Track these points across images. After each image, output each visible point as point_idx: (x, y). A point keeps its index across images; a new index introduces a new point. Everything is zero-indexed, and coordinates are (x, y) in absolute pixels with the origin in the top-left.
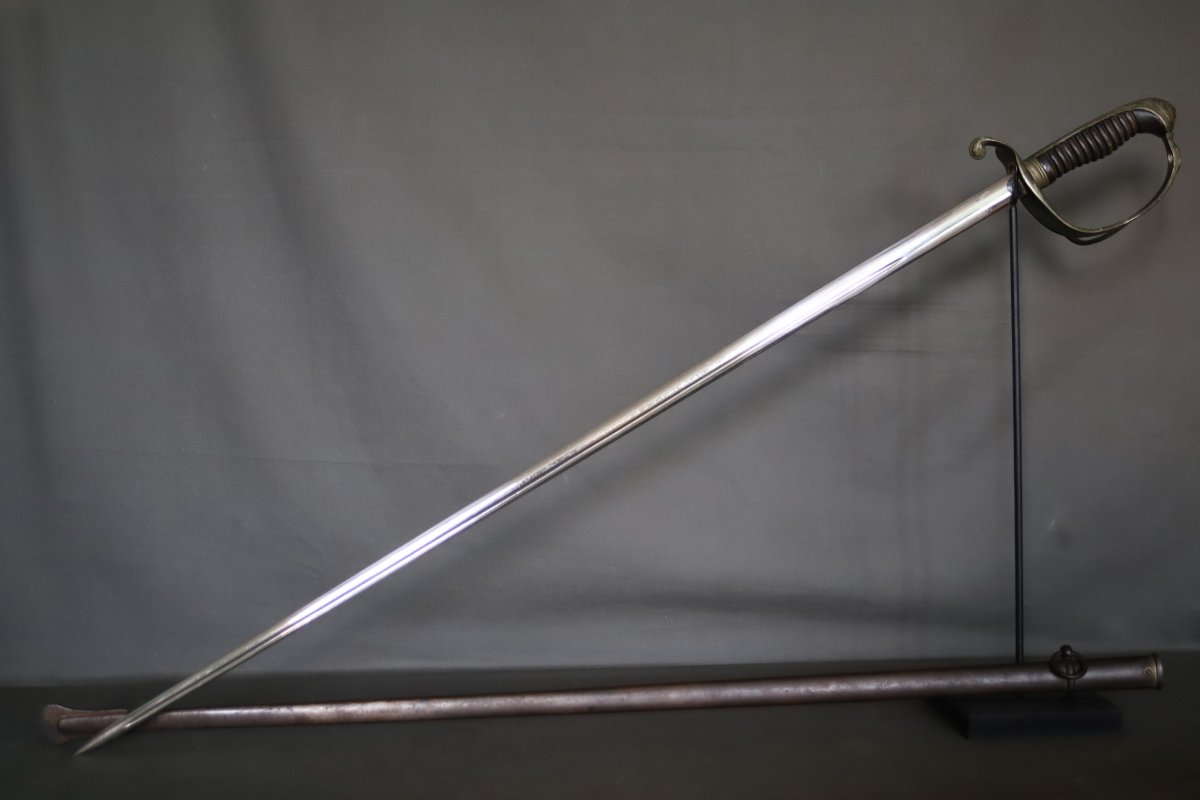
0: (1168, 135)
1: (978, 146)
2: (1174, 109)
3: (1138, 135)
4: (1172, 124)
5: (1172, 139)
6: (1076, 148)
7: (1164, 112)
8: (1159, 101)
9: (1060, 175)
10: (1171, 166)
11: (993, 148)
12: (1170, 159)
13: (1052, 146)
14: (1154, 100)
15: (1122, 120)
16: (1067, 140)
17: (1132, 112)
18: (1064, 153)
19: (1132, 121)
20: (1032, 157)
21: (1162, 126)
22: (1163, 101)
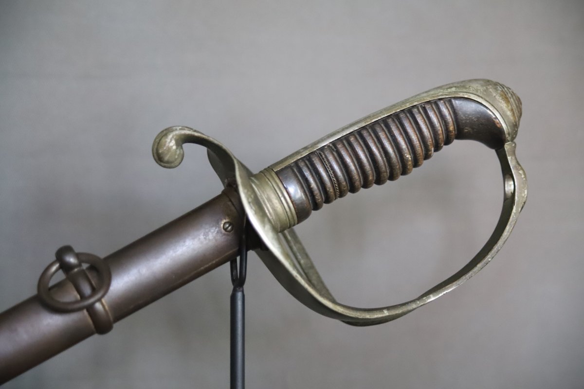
0: (507, 147)
1: (171, 143)
2: (519, 101)
3: (456, 142)
4: (515, 126)
5: (514, 153)
6: (348, 160)
7: (503, 105)
8: (496, 84)
9: (316, 206)
10: (509, 202)
11: (203, 150)
12: (510, 187)
13: (305, 154)
14: (488, 82)
15: (432, 114)
16: (334, 143)
17: (450, 101)
18: (328, 168)
19: (449, 118)
20: (270, 169)
21: (500, 131)
22: (503, 86)
